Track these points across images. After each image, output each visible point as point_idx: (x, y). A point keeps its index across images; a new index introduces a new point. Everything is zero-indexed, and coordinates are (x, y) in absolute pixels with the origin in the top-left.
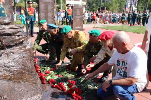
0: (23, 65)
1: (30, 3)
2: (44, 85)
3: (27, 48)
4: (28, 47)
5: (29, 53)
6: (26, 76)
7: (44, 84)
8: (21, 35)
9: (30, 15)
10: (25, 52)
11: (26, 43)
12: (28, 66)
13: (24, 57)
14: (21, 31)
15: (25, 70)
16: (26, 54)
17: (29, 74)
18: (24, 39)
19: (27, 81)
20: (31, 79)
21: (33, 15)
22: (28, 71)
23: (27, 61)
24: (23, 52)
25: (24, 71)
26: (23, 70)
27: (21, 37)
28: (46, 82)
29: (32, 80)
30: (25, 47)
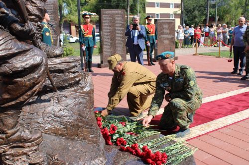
0: (80, 115)
1: (87, 16)
2: (109, 147)
3: (85, 90)
4: (86, 88)
5: (88, 98)
6: (83, 131)
7: (110, 145)
8: (77, 72)
9: (87, 36)
10: (82, 95)
11: (84, 83)
12: (86, 116)
13: (80, 103)
14: (77, 66)
15: (81, 122)
16: (84, 98)
17: (88, 128)
18: (80, 78)
19: (84, 138)
20: (91, 136)
21: (91, 36)
22: (87, 123)
23: (84, 109)
24: (79, 95)
25: (80, 124)
26: (78, 122)
27: (76, 74)
28: (112, 142)
29: (92, 138)
30: (82, 88)
